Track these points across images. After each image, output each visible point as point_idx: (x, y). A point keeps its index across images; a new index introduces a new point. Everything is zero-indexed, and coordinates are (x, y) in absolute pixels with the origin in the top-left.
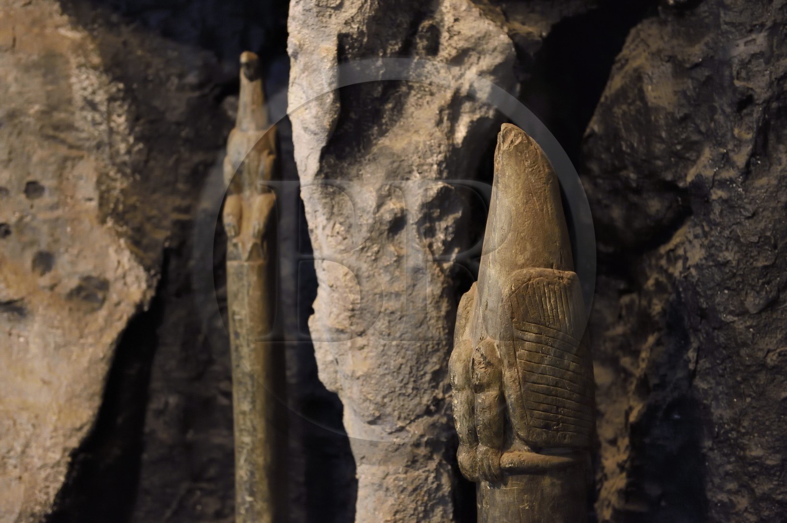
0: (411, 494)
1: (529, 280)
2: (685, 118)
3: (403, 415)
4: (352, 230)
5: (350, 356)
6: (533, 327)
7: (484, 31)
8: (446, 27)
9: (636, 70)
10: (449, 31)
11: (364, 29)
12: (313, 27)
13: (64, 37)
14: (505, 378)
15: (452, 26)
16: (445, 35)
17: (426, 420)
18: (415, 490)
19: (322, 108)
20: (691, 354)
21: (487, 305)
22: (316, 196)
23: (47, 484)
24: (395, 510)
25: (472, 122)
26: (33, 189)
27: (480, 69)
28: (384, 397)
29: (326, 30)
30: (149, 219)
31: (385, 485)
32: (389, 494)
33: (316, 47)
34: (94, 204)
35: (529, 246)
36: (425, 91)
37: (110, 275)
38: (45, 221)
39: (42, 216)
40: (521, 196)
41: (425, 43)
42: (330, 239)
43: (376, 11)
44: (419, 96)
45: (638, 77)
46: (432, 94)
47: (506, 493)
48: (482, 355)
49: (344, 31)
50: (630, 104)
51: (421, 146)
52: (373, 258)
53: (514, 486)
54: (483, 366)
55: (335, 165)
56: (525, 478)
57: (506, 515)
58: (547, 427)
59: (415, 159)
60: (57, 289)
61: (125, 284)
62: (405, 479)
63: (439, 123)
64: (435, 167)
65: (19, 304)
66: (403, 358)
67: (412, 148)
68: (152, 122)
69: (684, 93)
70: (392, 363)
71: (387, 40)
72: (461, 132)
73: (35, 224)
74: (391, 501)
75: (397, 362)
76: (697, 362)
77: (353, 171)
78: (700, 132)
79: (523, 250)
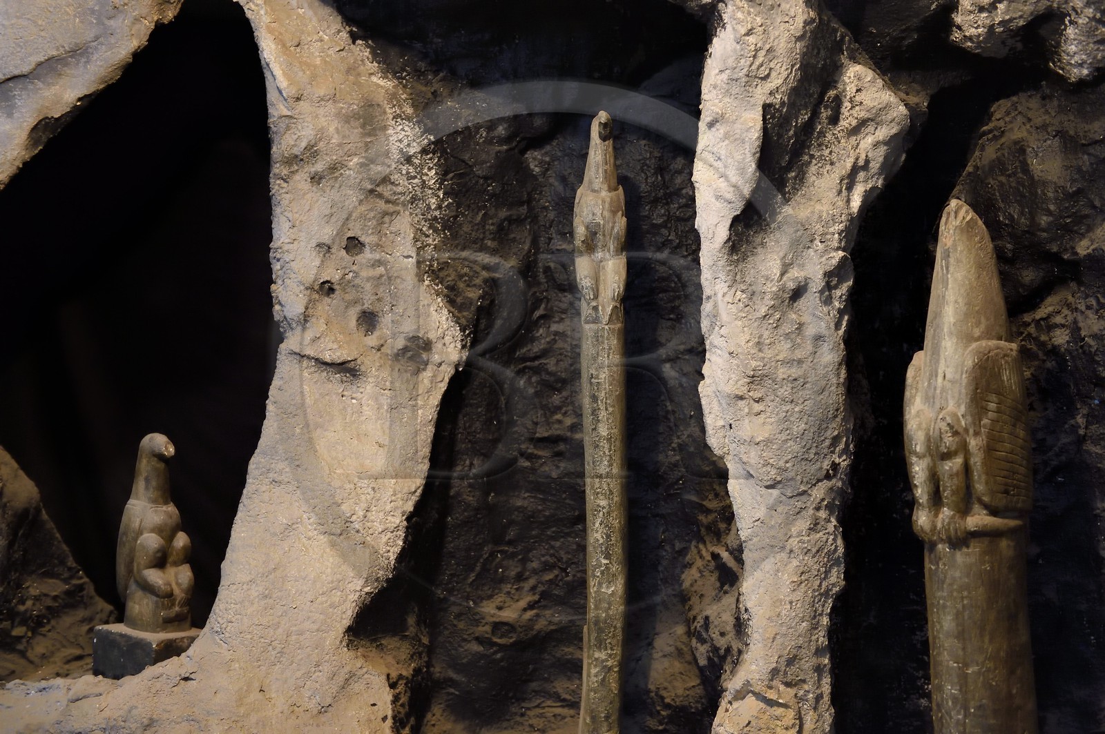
0: (814, 557)
1: (989, 352)
2: (1079, 192)
3: (805, 480)
4: (755, 298)
5: (747, 421)
6: (993, 397)
7: (885, 102)
8: (848, 97)
9: (1016, 143)
10: (851, 101)
11: (786, 99)
12: (736, 96)
13: (378, 86)
14: (970, 447)
15: (854, 97)
16: (847, 104)
17: (826, 484)
18: (818, 551)
19: (743, 178)
20: (1080, 420)
21: (945, 376)
22: (722, 263)
23: (388, 548)
24: (801, 571)
25: (866, 191)
26: (354, 245)
27: (877, 139)
28: (787, 462)
29: (751, 99)
30: (461, 277)
31: (788, 547)
32: (792, 556)
33: (739, 118)
34: (412, 261)
35: (983, 320)
36: (826, 160)
37: (432, 336)
38: (368, 279)
39: (364, 274)
40: (973, 271)
41: (830, 112)
42: (730, 306)
43: (799, 81)
44: (820, 165)
45: (1020, 149)
46: (832, 164)
47: (968, 554)
48: (949, 424)
49: (768, 102)
50: (1009, 176)
51: (825, 214)
52: (775, 325)
53: (975, 549)
54: (950, 435)
55: (743, 233)
56: (986, 540)
57: (968, 575)
58: (1006, 492)
59: (819, 228)
60: (383, 349)
61: (444, 344)
62: (809, 541)
63: (840, 192)
64: (837, 236)
65: (352, 365)
66: (806, 424)
67: (816, 216)
68: (461, 176)
69: (1079, 170)
70: (795, 429)
71: (800, 110)
72: (856, 202)
73: (357, 281)
74: (795, 563)
75: (800, 428)
76: (1086, 428)
77: (758, 240)
78: (1094, 207)
79: (978, 324)
